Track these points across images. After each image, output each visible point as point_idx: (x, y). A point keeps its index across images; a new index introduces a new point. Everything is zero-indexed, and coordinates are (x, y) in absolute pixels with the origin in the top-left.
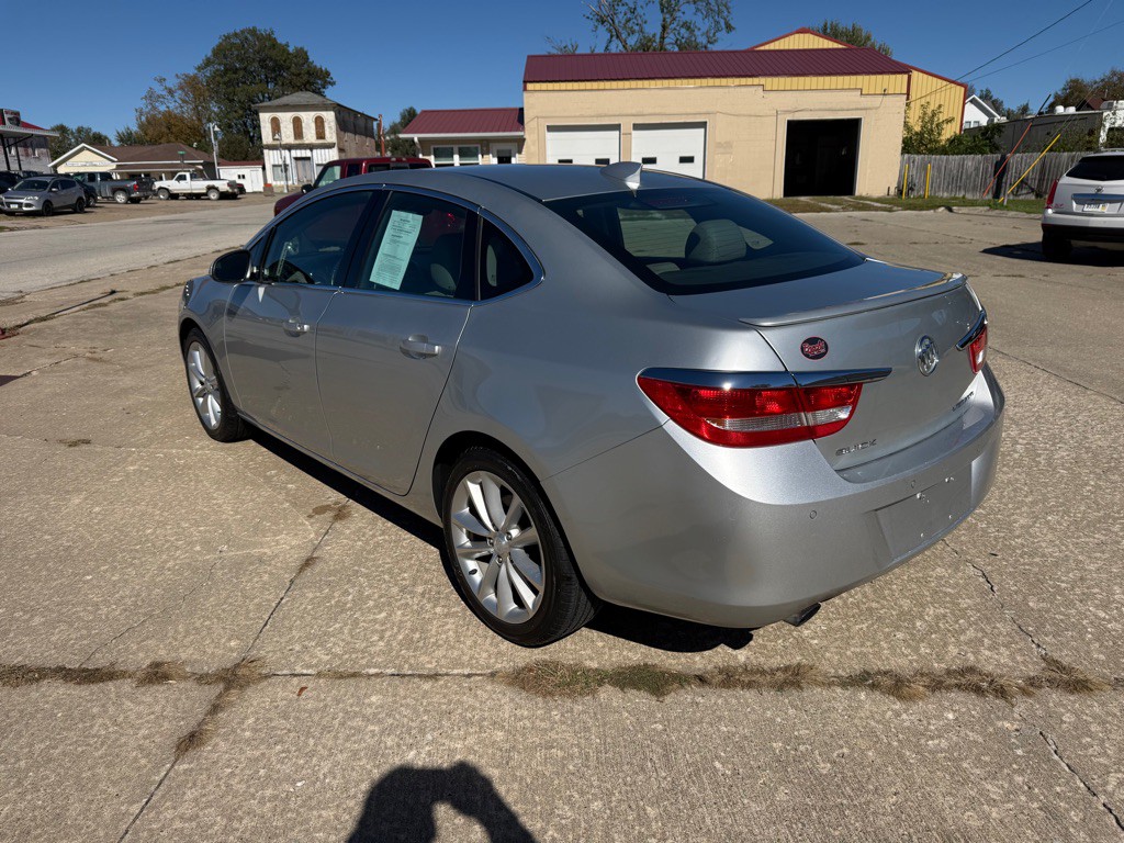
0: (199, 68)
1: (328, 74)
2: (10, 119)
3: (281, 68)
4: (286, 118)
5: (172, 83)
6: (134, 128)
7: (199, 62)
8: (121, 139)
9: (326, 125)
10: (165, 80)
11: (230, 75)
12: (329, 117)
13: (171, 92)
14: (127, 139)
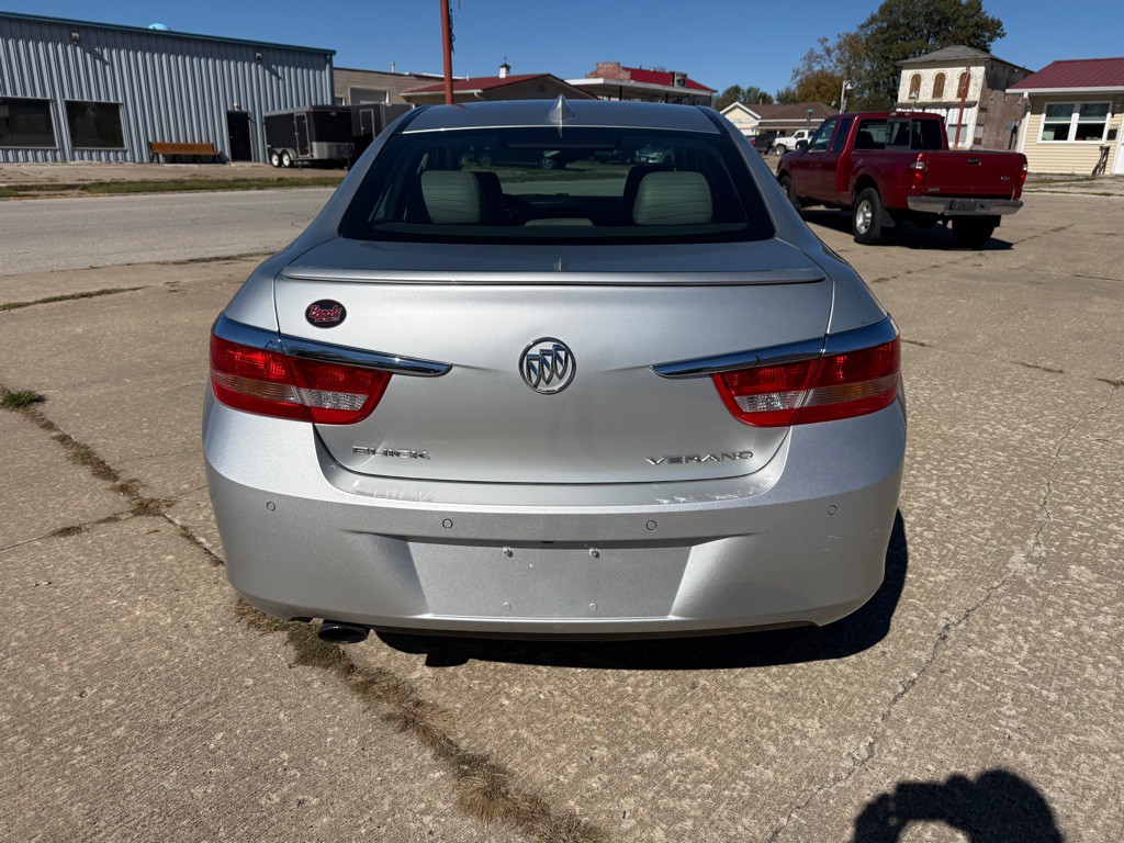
0: (862, 27)
1: (999, 24)
2: (678, 81)
3: (947, 21)
4: (928, 76)
5: (833, 42)
6: (793, 87)
7: (863, 20)
8: (779, 99)
9: (972, 82)
10: (826, 40)
11: (892, 32)
12: (978, 73)
13: (828, 52)
14: (785, 99)
